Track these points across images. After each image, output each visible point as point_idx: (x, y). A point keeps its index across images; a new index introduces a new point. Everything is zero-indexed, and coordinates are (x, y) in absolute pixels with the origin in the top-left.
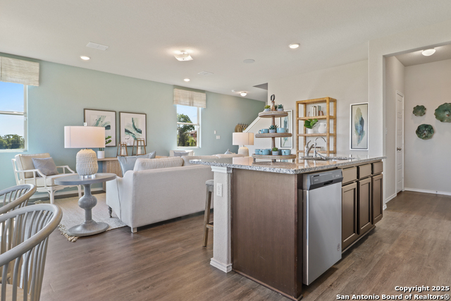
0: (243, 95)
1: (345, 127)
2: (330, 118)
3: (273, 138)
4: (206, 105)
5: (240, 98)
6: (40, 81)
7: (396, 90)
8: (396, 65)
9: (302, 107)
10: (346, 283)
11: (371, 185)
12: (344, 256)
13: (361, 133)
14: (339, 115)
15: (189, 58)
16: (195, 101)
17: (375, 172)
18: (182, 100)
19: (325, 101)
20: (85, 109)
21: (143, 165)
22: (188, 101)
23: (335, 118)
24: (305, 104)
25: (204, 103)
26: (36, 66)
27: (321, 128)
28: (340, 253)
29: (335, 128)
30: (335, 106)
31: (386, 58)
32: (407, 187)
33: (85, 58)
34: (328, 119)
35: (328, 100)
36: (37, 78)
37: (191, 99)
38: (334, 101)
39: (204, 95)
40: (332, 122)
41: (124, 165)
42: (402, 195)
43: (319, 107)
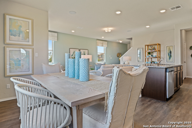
0: (121, 42)
1: (164, 54)
2: (159, 51)
3: (151, 58)
4: (107, 46)
5: (119, 43)
6: (57, 39)
7: (184, 41)
8: (183, 32)
9: (147, 47)
10: (177, 99)
11: (180, 73)
12: (175, 93)
13: (170, 56)
14: (161, 50)
15: (110, 31)
16: (104, 45)
17: (181, 69)
18: (99, 44)
19: (157, 45)
20: (70, 49)
21: (104, 67)
22: (101, 45)
23: (160, 51)
24: (148, 46)
25: (107, 45)
26: (56, 34)
27: (155, 54)
28: (174, 92)
29: (160, 55)
30: (160, 47)
31: (181, 30)
32: (188, 76)
33: (73, 31)
34: (158, 51)
35: (158, 45)
36: (57, 38)
37: (102, 44)
38: (159, 45)
39: (106, 42)
40: (159, 52)
41: (97, 67)
42: (186, 79)
43: (154, 47)
